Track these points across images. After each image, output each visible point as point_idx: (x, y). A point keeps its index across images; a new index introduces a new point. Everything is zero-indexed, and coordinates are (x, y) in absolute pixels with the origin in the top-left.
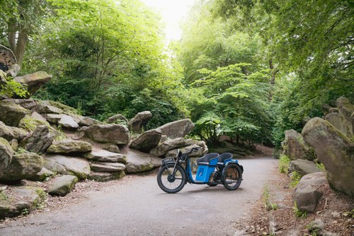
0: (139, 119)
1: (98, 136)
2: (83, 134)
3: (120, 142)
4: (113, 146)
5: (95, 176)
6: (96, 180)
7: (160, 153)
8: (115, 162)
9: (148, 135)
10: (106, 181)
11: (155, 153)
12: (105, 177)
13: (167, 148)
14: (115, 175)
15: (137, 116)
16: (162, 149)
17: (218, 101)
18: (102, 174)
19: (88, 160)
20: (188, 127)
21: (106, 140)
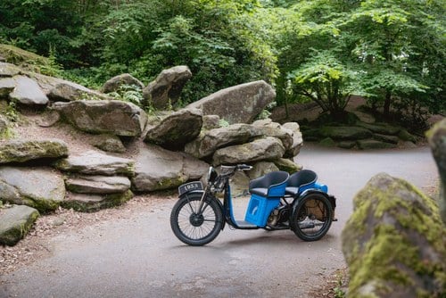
0: (164, 83)
1: (84, 121)
2: (57, 117)
3: (124, 133)
4: (112, 141)
5: (74, 201)
6: (76, 209)
7: (202, 153)
8: (112, 175)
9: (178, 121)
10: (94, 210)
11: (193, 151)
12: (91, 203)
13: (214, 143)
14: (112, 199)
15: (160, 76)
16: (205, 146)
17: (342, 29)
18: (86, 199)
19: (63, 172)
20: (261, 98)
21: (99, 129)
